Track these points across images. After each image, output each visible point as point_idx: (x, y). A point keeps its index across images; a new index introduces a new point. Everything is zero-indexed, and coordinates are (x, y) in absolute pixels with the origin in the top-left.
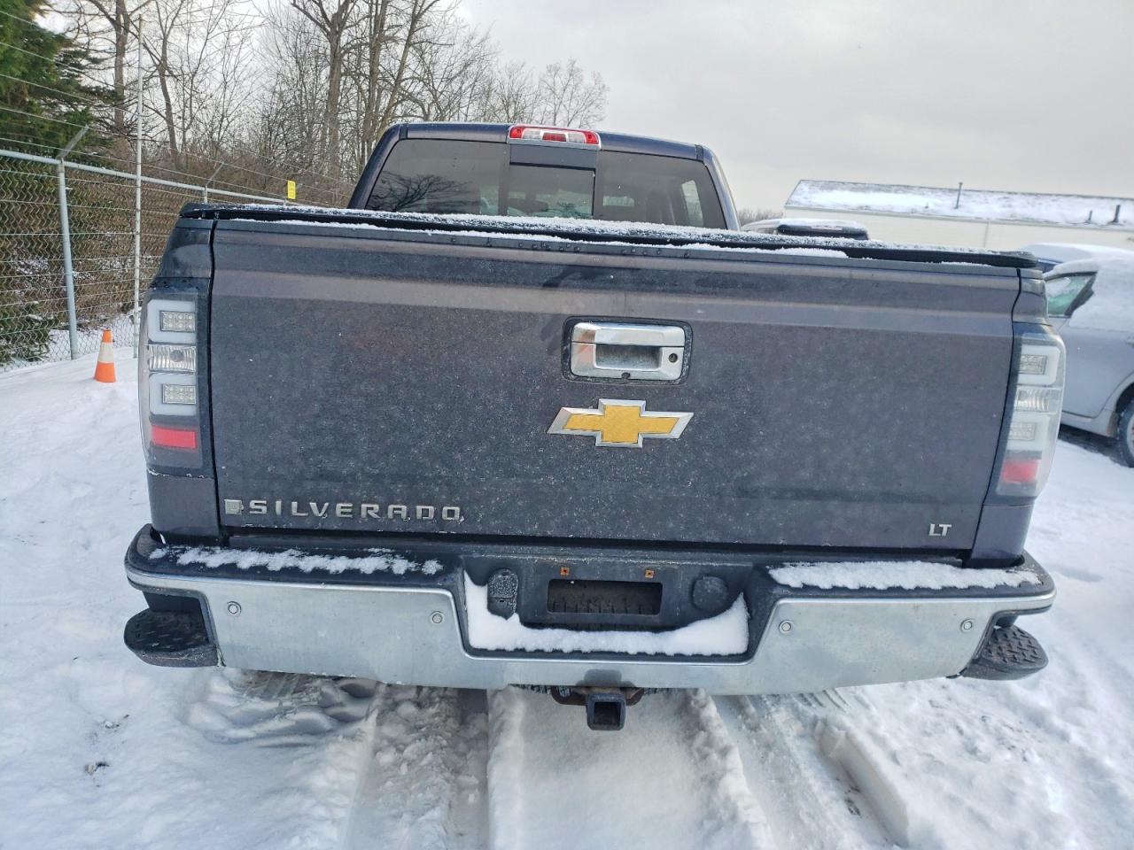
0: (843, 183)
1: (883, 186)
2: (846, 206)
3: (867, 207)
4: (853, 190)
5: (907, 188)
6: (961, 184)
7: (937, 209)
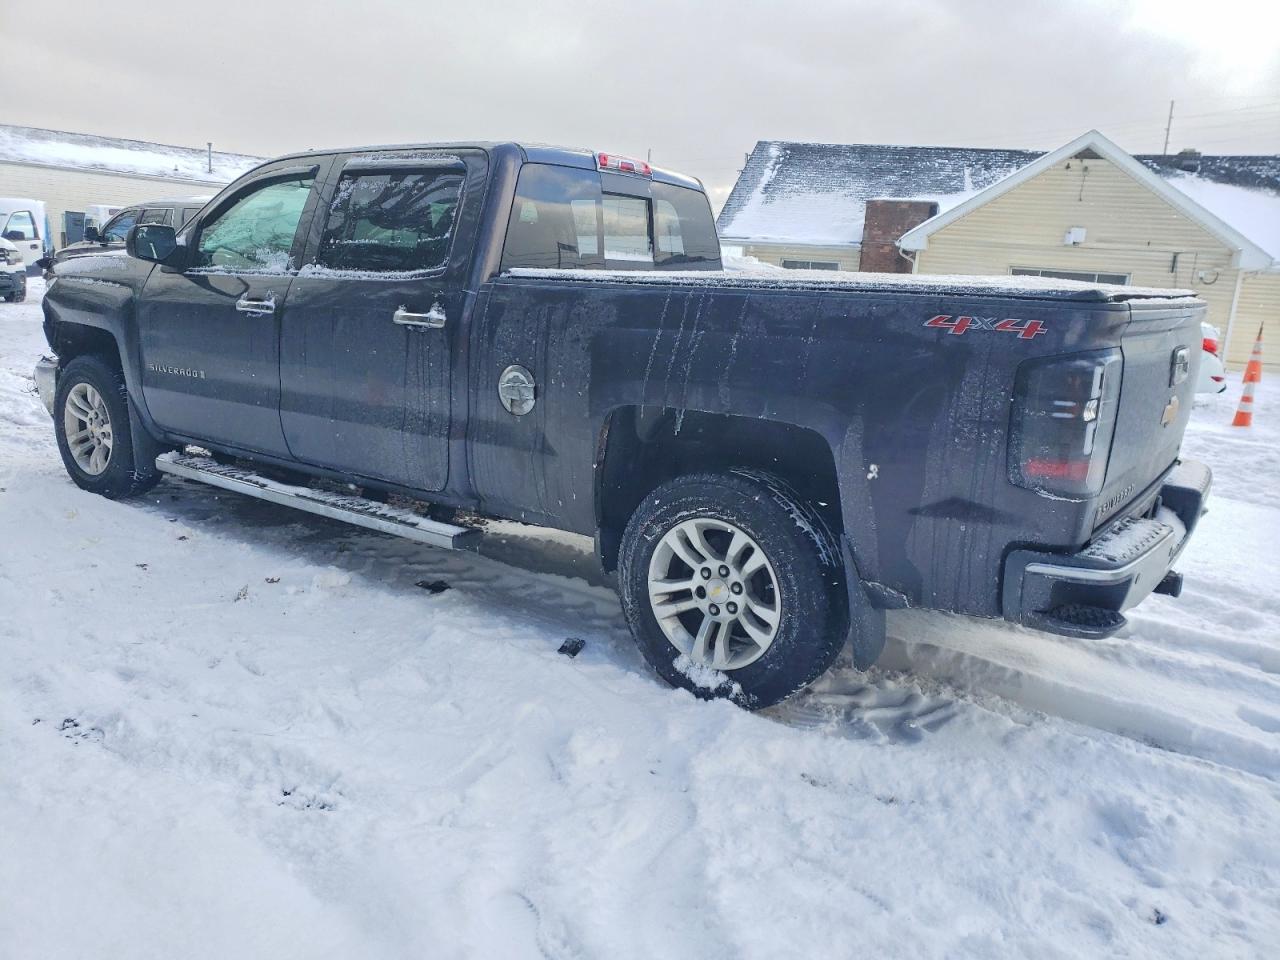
0: (56, 132)
1: (111, 139)
2: (73, 163)
3: (103, 166)
4: (72, 141)
5: (141, 145)
6: (210, 145)
7: (189, 172)
